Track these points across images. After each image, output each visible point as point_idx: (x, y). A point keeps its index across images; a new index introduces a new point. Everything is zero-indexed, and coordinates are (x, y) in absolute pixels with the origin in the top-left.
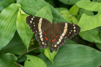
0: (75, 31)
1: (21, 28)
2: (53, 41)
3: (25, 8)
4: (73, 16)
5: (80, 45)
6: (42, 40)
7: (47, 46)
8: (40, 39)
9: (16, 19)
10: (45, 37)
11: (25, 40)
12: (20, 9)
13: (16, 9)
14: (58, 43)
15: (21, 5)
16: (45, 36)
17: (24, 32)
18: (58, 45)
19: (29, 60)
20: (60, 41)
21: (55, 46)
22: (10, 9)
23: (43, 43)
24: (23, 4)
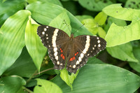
0: (99, 46)
1: (31, 43)
2: (71, 60)
3: (36, 17)
4: (99, 26)
5: (108, 65)
6: (57, 58)
7: (63, 66)
8: (54, 57)
9: (24, 31)
10: (62, 55)
11: (36, 58)
12: (30, 17)
13: (25, 18)
14: (78, 63)
15: (32, 12)
16: (61, 53)
17: (35, 48)
18: (77, 66)
19: (40, 86)
20: (80, 59)
21: (74, 67)
22: (18, 17)
23: (58, 63)
24: (35, 11)
